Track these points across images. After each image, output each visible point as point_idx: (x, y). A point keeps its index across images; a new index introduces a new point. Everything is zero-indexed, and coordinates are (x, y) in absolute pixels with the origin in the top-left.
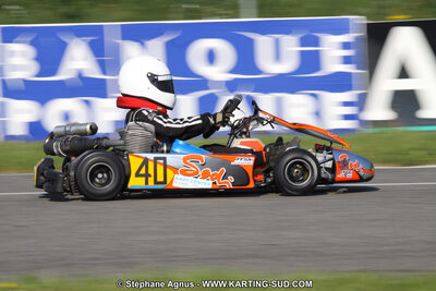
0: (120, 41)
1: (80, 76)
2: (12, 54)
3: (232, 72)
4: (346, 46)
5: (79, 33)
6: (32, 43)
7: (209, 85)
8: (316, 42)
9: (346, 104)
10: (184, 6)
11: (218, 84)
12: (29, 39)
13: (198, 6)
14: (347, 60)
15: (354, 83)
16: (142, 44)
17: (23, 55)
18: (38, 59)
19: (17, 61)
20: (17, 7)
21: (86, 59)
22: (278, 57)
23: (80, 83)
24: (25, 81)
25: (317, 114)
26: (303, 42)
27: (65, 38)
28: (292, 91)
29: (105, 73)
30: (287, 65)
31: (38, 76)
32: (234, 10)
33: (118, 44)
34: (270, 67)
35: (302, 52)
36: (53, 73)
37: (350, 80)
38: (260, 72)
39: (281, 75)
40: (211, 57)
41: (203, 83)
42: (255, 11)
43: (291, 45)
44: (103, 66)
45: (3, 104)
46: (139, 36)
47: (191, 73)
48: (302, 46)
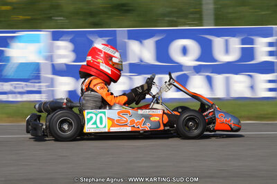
0: (127, 40)
2: (59, 48)
3: (198, 60)
4: (271, 44)
5: (101, 35)
6: (71, 41)
7: (183, 68)
8: (252, 42)
9: (270, 81)
11: (189, 68)
12: (70, 38)
13: (175, 19)
14: (271, 54)
15: (275, 68)
16: (141, 42)
17: (65, 48)
18: (75, 51)
19: (62, 52)
20: (62, 18)
22: (227, 51)
24: (67, 65)
25: (252, 87)
26: (243, 42)
27: (91, 38)
30: (233, 57)
31: (74, 62)
32: (200, 21)
33: (125, 42)
34: (223, 58)
35: (243, 48)
37: (274, 66)
38: (216, 61)
39: (228, 63)
40: (185, 51)
41: (179, 67)
42: (212, 22)
43: (236, 44)
45: (52, 79)
46: (139, 37)
47: (171, 61)
48: (243, 44)
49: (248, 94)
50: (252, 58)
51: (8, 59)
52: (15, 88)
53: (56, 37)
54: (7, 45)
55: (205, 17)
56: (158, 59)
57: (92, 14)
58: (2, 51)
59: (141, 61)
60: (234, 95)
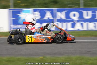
0: (57, 12)
1: (49, 18)
3: (78, 18)
5: (48, 10)
6: (39, 12)
7: (74, 21)
8: (95, 13)
10: (69, 5)
11: (76, 20)
12: (39, 11)
13: (71, 5)
16: (61, 12)
17: (38, 14)
18: (40, 15)
19: (36, 15)
20: (36, 5)
21: (50, 15)
22: (87, 15)
23: (49, 20)
24: (38, 19)
25: (95, 27)
26: (93, 13)
27: (46, 11)
28: (90, 22)
29: (53, 18)
30: (89, 17)
31: (40, 18)
32: (79, 6)
33: (56, 12)
34: (86, 17)
35: (92, 14)
36: (43, 18)
38: (84, 18)
39: (88, 19)
40: (74, 15)
41: (72, 20)
42: (83, 6)
43: (90, 13)
44: (53, 17)
47: (70, 18)
48: (92, 13)
49: (94, 29)
50: (95, 18)
51: (20, 18)
52: (22, 26)
53: (35, 11)
54: (20, 13)
55: (81, 5)
56: (66, 18)
57: (45, 4)
58: (18, 15)
59: (61, 18)
60: (89, 29)
